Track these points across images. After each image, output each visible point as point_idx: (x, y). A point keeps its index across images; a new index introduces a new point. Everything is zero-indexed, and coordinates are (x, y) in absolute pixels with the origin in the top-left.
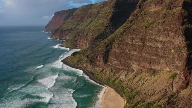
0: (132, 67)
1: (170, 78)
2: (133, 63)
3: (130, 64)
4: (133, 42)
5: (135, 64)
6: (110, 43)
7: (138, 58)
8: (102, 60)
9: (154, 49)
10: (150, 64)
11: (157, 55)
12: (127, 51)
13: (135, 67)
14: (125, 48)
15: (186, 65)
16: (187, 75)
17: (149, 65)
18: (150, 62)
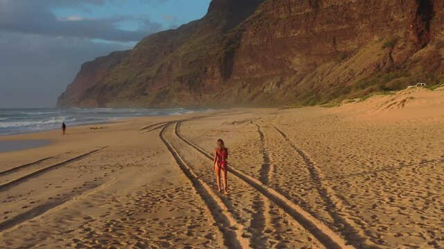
0: (291, 67)
1: (384, 47)
2: (294, 56)
3: (286, 61)
4: (291, 12)
5: (299, 55)
6: (236, 37)
7: (304, 41)
8: (217, 74)
9: (340, 9)
10: (334, 42)
11: (348, 19)
12: (279, 35)
13: (299, 63)
14: (274, 31)
15: (418, 13)
16: (422, 31)
17: (331, 46)
18: (334, 38)
